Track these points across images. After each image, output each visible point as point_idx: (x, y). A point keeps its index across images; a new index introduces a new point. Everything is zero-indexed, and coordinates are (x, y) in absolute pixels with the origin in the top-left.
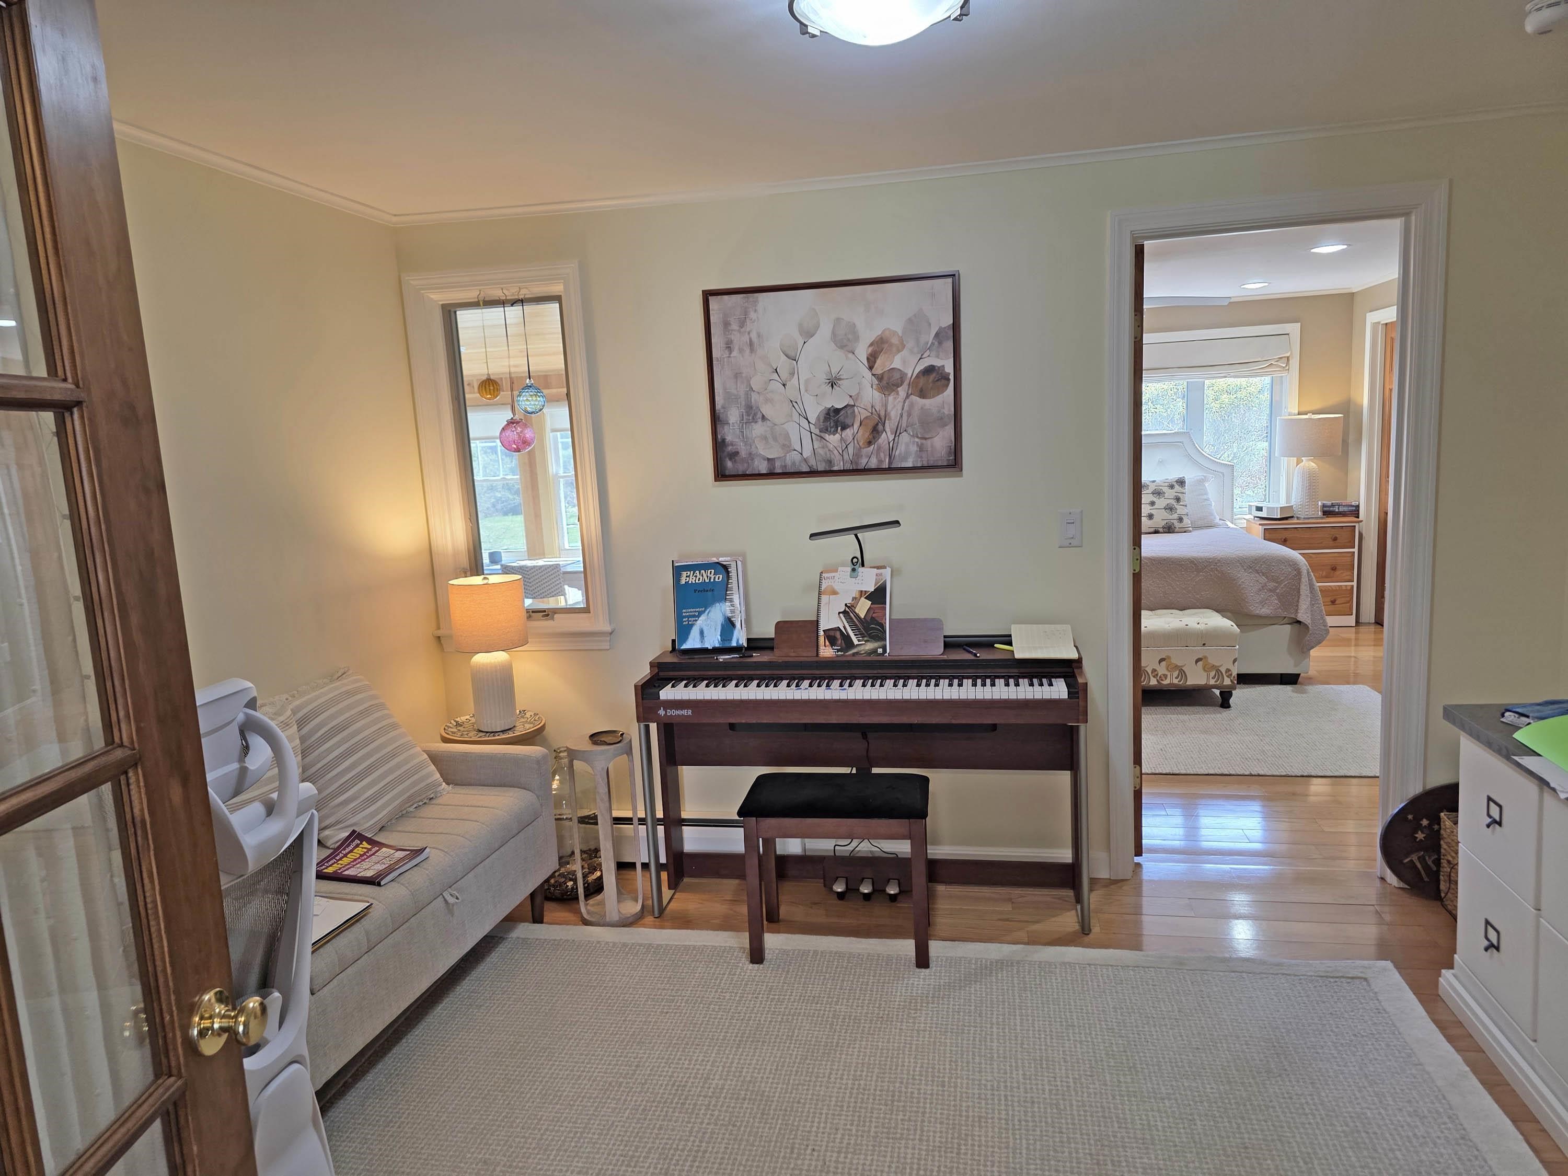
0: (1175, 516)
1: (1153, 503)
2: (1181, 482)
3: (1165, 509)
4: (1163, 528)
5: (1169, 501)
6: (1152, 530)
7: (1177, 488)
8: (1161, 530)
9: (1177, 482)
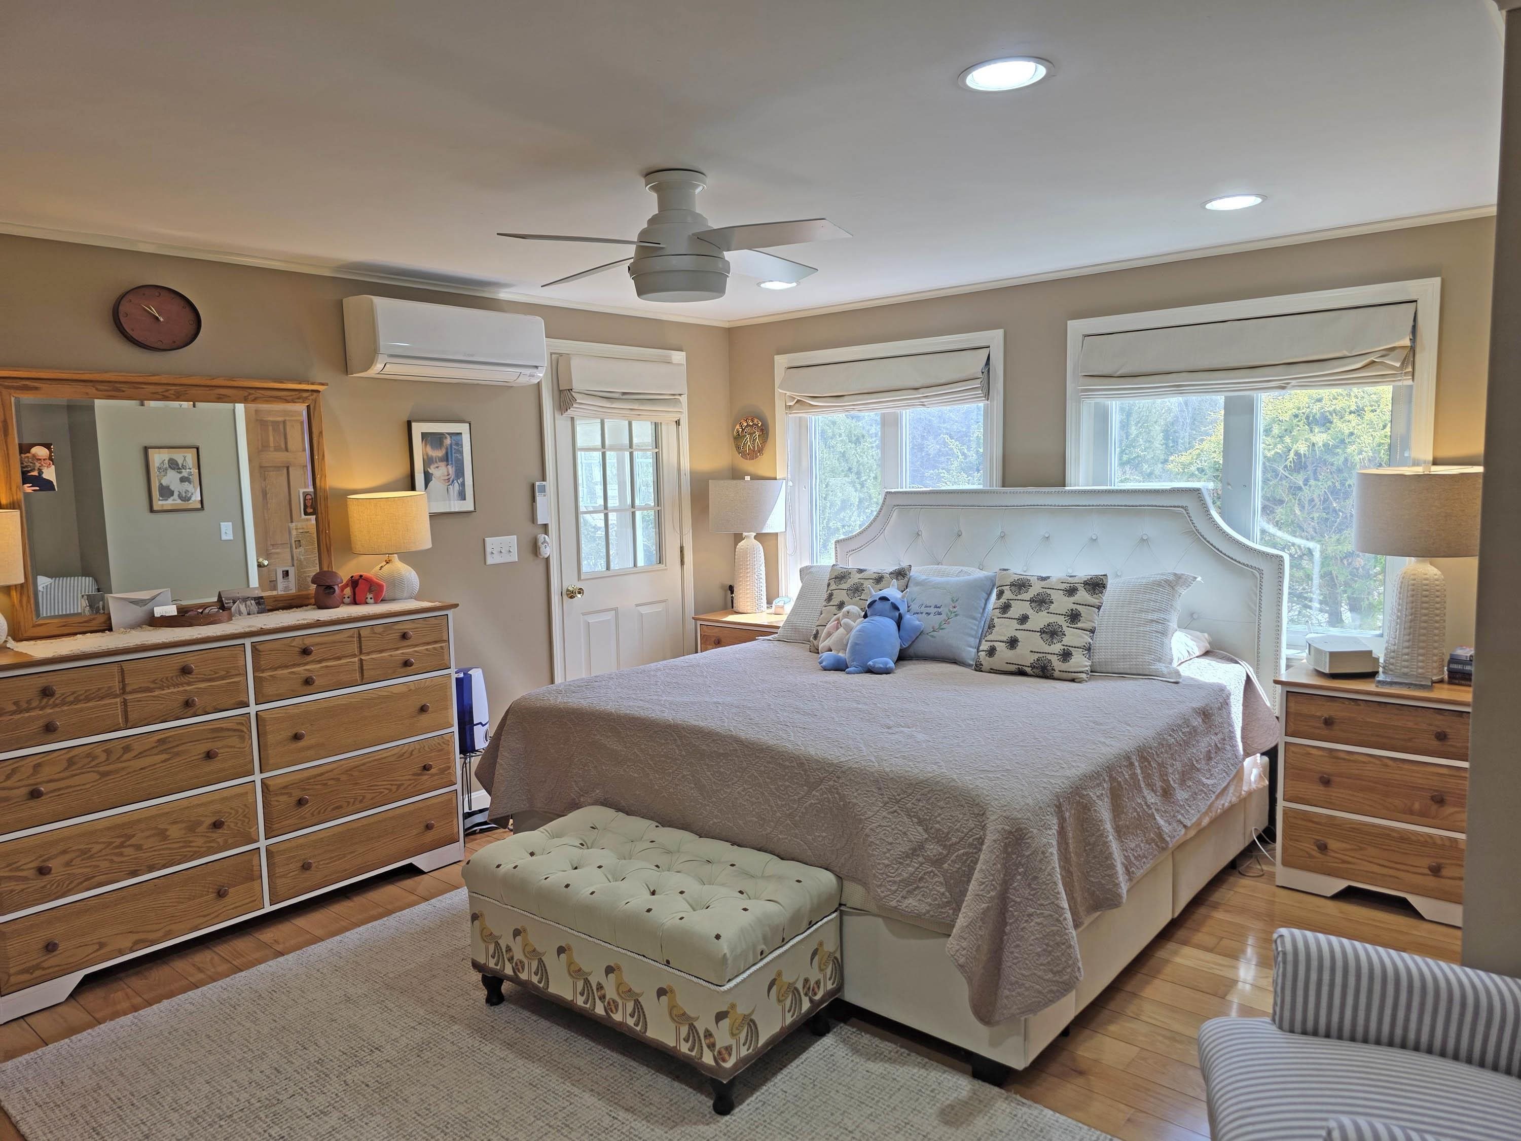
0: (1057, 648)
1: (1024, 619)
2: (1096, 585)
3: (1042, 632)
4: (1032, 667)
5: (1052, 619)
6: (1013, 668)
7: (1083, 595)
8: (1028, 670)
9: (1086, 583)
